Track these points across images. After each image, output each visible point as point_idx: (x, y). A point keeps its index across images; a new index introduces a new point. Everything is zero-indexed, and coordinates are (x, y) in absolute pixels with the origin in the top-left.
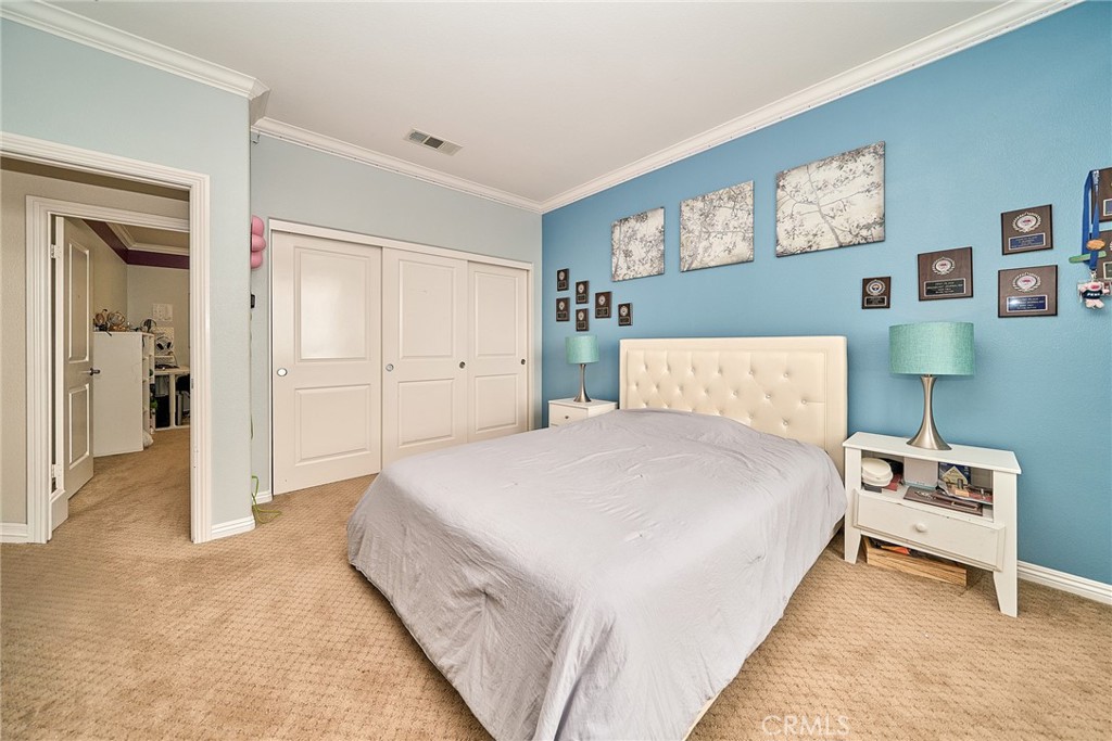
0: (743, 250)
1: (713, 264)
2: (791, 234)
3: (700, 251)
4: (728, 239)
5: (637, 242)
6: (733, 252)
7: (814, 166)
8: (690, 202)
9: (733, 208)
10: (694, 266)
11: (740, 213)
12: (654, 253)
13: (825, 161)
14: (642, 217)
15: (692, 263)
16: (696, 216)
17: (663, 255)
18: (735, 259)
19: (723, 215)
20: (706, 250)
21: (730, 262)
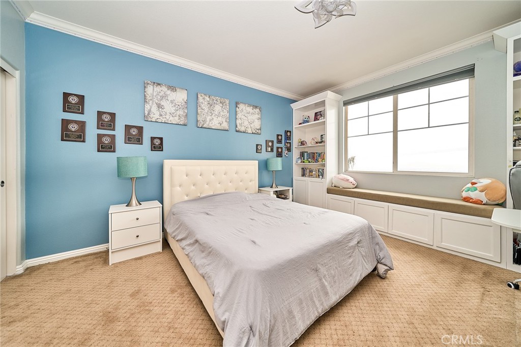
0: (225, 125)
1: (213, 128)
2: (241, 124)
3: (208, 120)
4: (220, 119)
5: (168, 102)
6: (222, 125)
7: (247, 105)
8: (203, 95)
9: (222, 107)
10: (204, 126)
11: (224, 110)
12: (181, 112)
13: (250, 105)
14: (173, 88)
15: (204, 124)
16: (206, 103)
17: (186, 115)
18: (222, 128)
19: (218, 108)
20: (210, 120)
21: (221, 129)
